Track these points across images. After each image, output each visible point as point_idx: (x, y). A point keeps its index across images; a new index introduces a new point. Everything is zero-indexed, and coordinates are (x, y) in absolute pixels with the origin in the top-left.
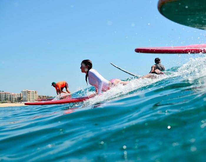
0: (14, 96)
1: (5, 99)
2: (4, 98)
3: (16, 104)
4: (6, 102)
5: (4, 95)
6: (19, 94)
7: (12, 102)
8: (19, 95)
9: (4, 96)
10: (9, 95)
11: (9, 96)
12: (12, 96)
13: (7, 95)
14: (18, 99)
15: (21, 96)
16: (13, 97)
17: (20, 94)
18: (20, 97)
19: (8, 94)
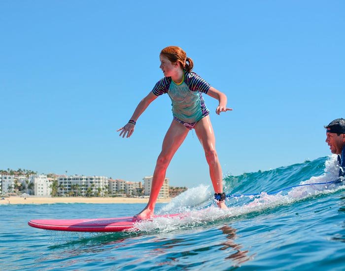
0: (131, 186)
1: (116, 191)
2: (115, 189)
3: (135, 199)
4: (120, 196)
5: (115, 184)
6: (138, 182)
7: (128, 196)
8: (138, 185)
9: (115, 186)
10: (123, 184)
11: (123, 186)
12: (128, 186)
13: (120, 184)
14: (137, 192)
15: (140, 186)
16: (130, 188)
17: (140, 184)
18: (138, 187)
19: (122, 182)
